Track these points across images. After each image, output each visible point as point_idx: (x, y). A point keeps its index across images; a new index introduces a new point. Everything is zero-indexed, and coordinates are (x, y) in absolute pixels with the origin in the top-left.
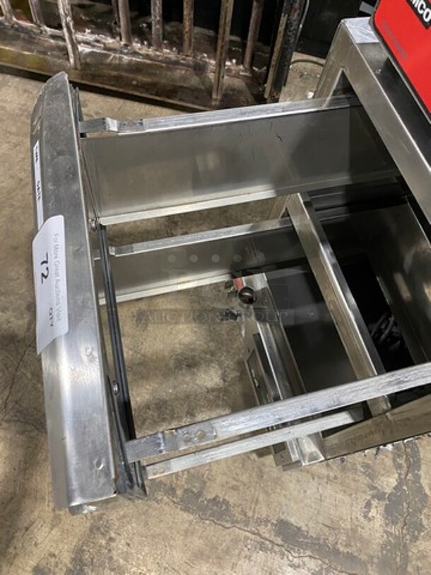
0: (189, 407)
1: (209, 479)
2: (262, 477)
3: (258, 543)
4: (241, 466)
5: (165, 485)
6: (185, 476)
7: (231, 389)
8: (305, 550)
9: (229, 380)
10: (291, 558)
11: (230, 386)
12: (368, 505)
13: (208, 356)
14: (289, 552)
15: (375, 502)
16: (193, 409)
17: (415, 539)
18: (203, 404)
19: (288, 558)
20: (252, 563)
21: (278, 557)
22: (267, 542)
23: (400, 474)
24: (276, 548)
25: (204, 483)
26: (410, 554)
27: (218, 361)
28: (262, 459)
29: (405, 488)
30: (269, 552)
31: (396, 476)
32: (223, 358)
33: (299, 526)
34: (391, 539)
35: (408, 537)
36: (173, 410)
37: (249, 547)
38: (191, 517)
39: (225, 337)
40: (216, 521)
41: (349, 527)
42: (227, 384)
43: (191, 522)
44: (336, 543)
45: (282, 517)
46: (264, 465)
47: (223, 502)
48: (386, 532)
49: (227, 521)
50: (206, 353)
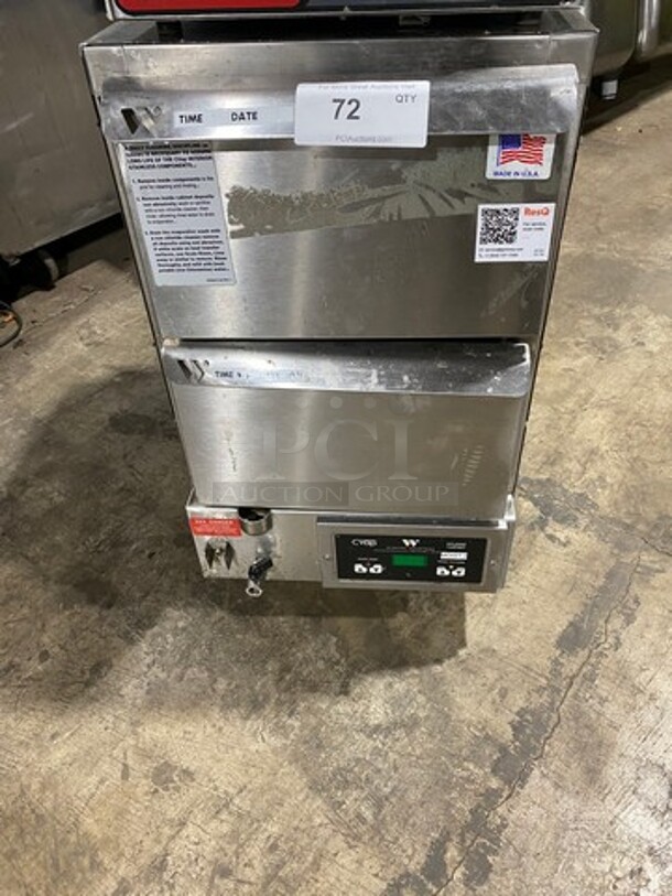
0: (361, 731)
1: (484, 728)
2: (494, 651)
3: (583, 682)
4: (472, 676)
5: (479, 806)
6: (471, 767)
7: (353, 657)
8: (597, 625)
9: (338, 656)
10: (607, 646)
11: (348, 656)
12: (551, 538)
13: (288, 677)
14: (598, 645)
15: (549, 530)
16: (367, 725)
17: (594, 505)
18: (362, 708)
19: (605, 649)
20: (610, 698)
21: (605, 661)
22: (584, 670)
23: (521, 496)
24: (593, 660)
25: (487, 737)
26: (611, 516)
27: (301, 664)
28: (469, 645)
29: (536, 496)
30: (597, 672)
31: (522, 499)
32: (300, 655)
33: (567, 623)
34: (593, 528)
35: (592, 511)
36: (358, 761)
37: (588, 695)
38: (536, 772)
39: (266, 641)
40: (547, 735)
41: (574, 566)
42: (343, 661)
43: (544, 776)
44: (593, 586)
45: (553, 640)
46: (477, 644)
47: (521, 717)
48: (584, 531)
49: (549, 718)
50: (282, 679)
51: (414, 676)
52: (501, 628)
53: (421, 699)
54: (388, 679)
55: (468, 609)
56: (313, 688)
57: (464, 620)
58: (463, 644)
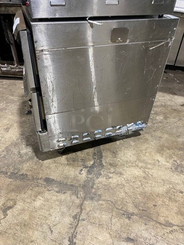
1: (21, 169)
2: (42, 166)
3: (36, 185)
4: (35, 164)
5: (4, 172)
6: (12, 169)
8: (54, 185)
10: (48, 188)
12: (81, 170)
14: (48, 186)
15: (84, 169)
16: (20, 151)
17: (98, 178)
18: (24, 149)
19: (47, 188)
20: (33, 191)
21: (44, 188)
22: (40, 184)
23: (94, 161)
24: (43, 186)
25: (19, 170)
26: (95, 182)
28: (43, 162)
29: (96, 164)
30: (40, 187)
31: (93, 161)
33: (53, 178)
34: (88, 179)
35: (95, 178)
36: (12, 152)
37: (33, 186)
38: (12, 180)
40: (21, 180)
41: (73, 177)
43: (11, 182)
44: (67, 182)
45: (47, 177)
47: (25, 175)
48: (87, 177)
49: (25, 180)
50: (29, 136)
51: (33, 154)
52: (49, 166)
53: (28, 157)
54: (31, 151)
55: (53, 159)
56: (27, 141)
57: (49, 159)
58: (43, 160)
